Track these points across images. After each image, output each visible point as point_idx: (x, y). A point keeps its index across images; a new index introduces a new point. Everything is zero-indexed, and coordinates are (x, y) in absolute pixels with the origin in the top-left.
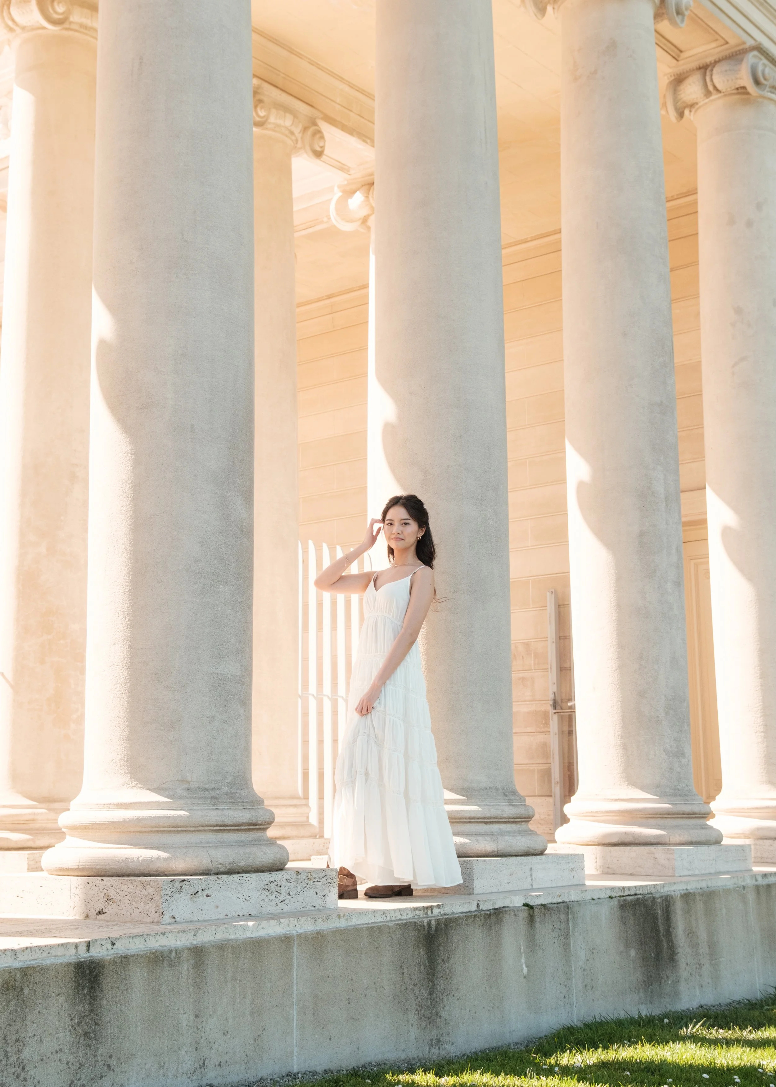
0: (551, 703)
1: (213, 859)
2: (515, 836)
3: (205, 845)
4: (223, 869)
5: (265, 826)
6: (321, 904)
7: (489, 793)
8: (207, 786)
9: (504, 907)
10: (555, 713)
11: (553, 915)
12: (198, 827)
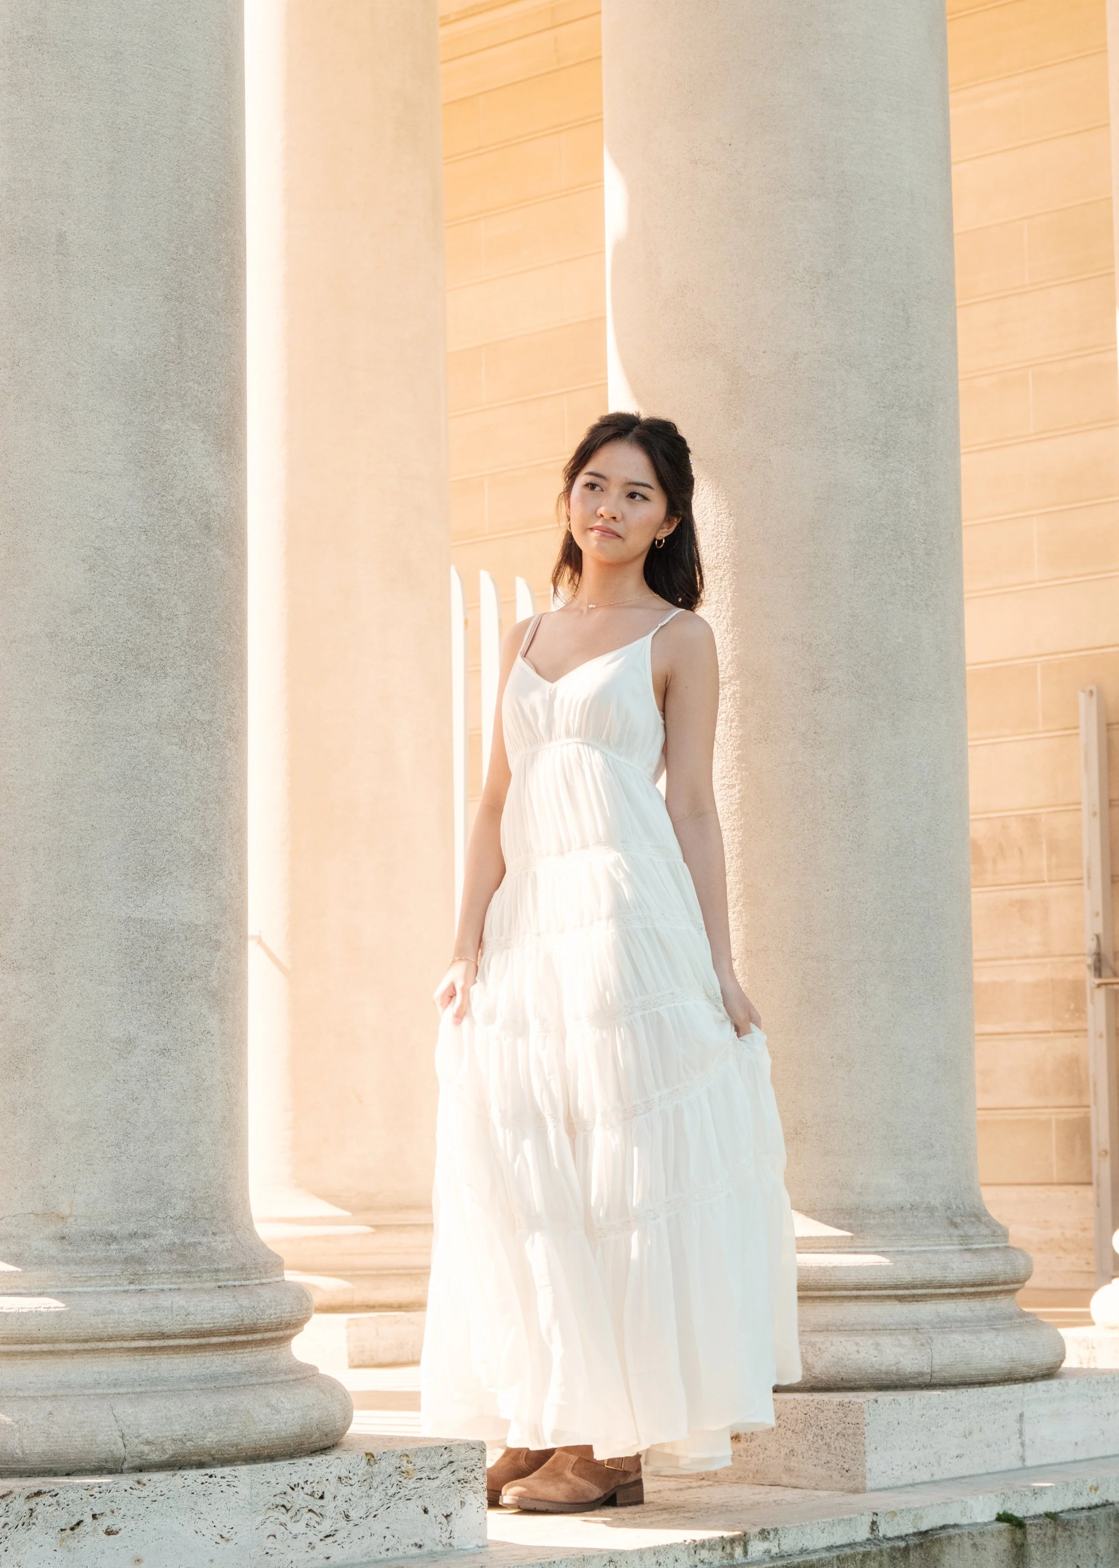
0: (1090, 961)
1: (126, 1431)
2: (980, 1332)
3: (109, 1391)
4: (155, 1457)
5: (281, 1334)
6: (438, 1539)
7: (910, 1220)
8: (114, 1228)
9: (944, 1527)
10: (1099, 986)
11: (1078, 1539)
12: (86, 1341)
